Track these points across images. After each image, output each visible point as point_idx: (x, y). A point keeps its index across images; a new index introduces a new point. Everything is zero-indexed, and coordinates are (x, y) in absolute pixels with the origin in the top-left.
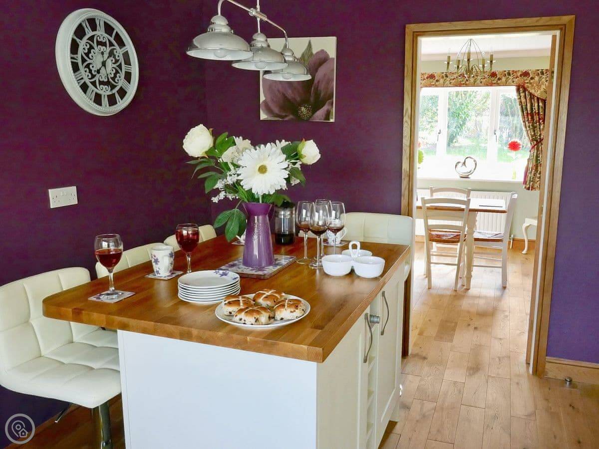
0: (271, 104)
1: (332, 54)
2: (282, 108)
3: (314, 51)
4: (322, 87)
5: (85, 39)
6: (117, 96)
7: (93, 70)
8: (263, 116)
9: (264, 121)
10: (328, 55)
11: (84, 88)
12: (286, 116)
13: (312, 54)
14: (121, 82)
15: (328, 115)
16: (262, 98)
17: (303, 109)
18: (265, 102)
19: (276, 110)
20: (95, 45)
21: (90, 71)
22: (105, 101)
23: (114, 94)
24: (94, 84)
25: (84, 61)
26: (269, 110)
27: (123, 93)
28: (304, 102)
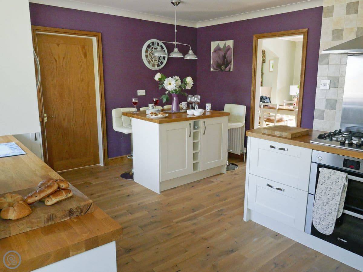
0: (214, 66)
1: (232, 46)
2: (217, 66)
3: (226, 46)
4: (228, 58)
5: (150, 48)
6: (160, 64)
7: (152, 57)
8: (212, 69)
9: (212, 71)
10: (230, 47)
11: (149, 62)
12: (218, 69)
13: (226, 47)
14: (162, 60)
15: (230, 69)
16: (211, 63)
17: (223, 67)
18: (212, 64)
19: (215, 67)
20: (153, 50)
21: (151, 57)
22: (156, 66)
23: (159, 64)
24: (152, 61)
25: (150, 54)
26: (213, 68)
27: (162, 63)
28: (223, 64)
